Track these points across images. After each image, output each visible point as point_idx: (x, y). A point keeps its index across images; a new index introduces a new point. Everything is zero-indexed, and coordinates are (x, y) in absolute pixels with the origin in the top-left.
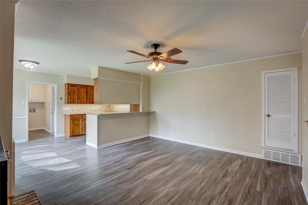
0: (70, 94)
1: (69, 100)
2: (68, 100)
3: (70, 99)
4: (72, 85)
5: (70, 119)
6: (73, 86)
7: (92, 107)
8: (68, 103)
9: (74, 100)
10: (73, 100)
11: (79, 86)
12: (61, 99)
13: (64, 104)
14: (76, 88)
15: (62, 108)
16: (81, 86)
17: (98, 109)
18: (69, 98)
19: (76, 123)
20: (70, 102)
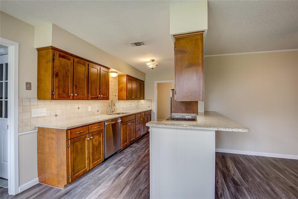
0: (57, 75)
1: (56, 92)
2: (53, 91)
3: (58, 87)
4: (62, 54)
5: (67, 141)
6: (63, 57)
7: (89, 107)
8: (53, 99)
9: (67, 92)
10: (64, 92)
11: (76, 60)
12: (29, 86)
13: (35, 102)
14: (69, 62)
15: (31, 112)
16: (78, 59)
17: (97, 109)
18: (56, 84)
19: (79, 146)
20: (59, 95)
